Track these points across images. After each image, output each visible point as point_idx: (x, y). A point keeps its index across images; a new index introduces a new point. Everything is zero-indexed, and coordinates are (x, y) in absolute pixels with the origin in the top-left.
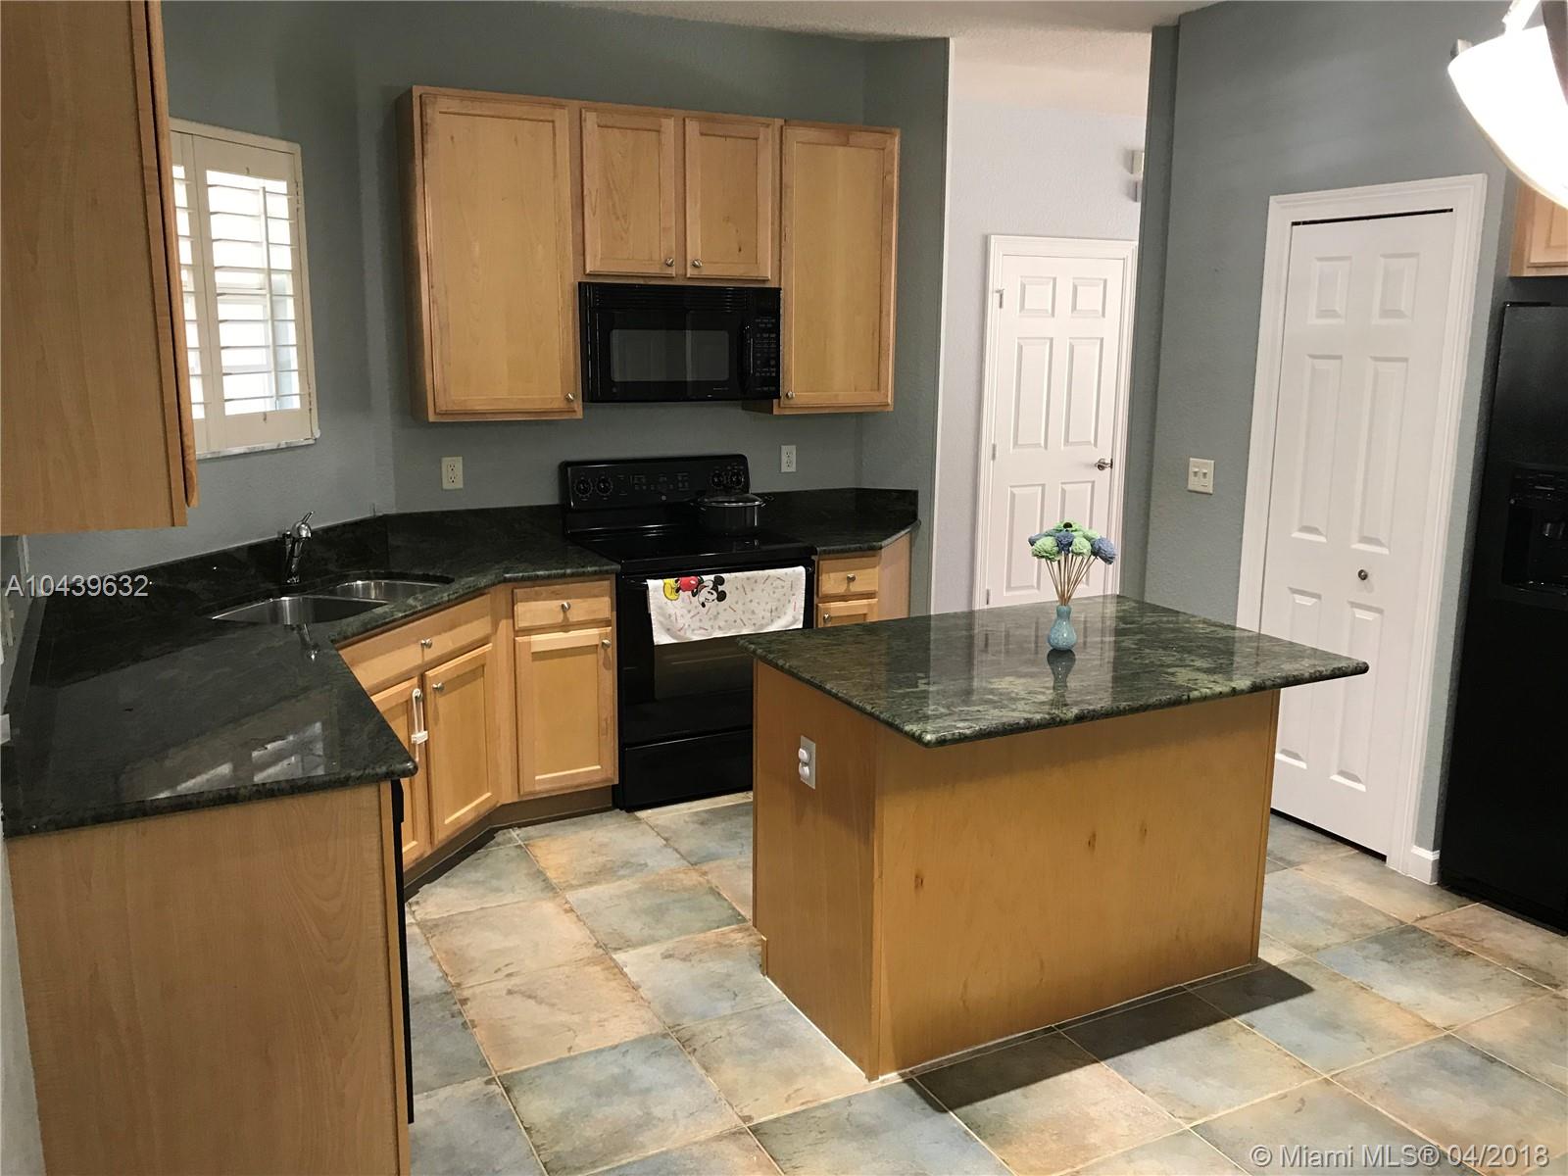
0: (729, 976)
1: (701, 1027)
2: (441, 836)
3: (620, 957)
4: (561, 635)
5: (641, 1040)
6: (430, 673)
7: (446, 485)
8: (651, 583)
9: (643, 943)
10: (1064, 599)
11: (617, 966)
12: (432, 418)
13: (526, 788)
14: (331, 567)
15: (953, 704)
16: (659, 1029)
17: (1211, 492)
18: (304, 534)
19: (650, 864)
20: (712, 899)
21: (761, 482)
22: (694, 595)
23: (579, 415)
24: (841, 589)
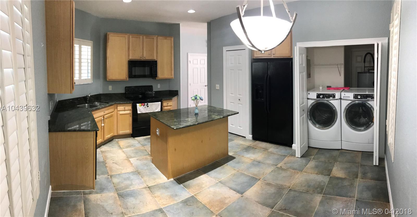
0: (147, 163)
1: (142, 171)
2: (105, 139)
3: (130, 159)
4: (124, 112)
5: (132, 172)
6: (105, 116)
7: (109, 90)
8: (137, 104)
9: (134, 157)
10: (196, 106)
11: (129, 160)
12: (108, 80)
13: (118, 133)
14: (93, 100)
15: (179, 123)
16: (135, 170)
17: (219, 89)
18: (89, 96)
19: (136, 145)
20: (145, 151)
21: (155, 89)
22: (144, 106)
23: (128, 80)
24: (166, 105)
